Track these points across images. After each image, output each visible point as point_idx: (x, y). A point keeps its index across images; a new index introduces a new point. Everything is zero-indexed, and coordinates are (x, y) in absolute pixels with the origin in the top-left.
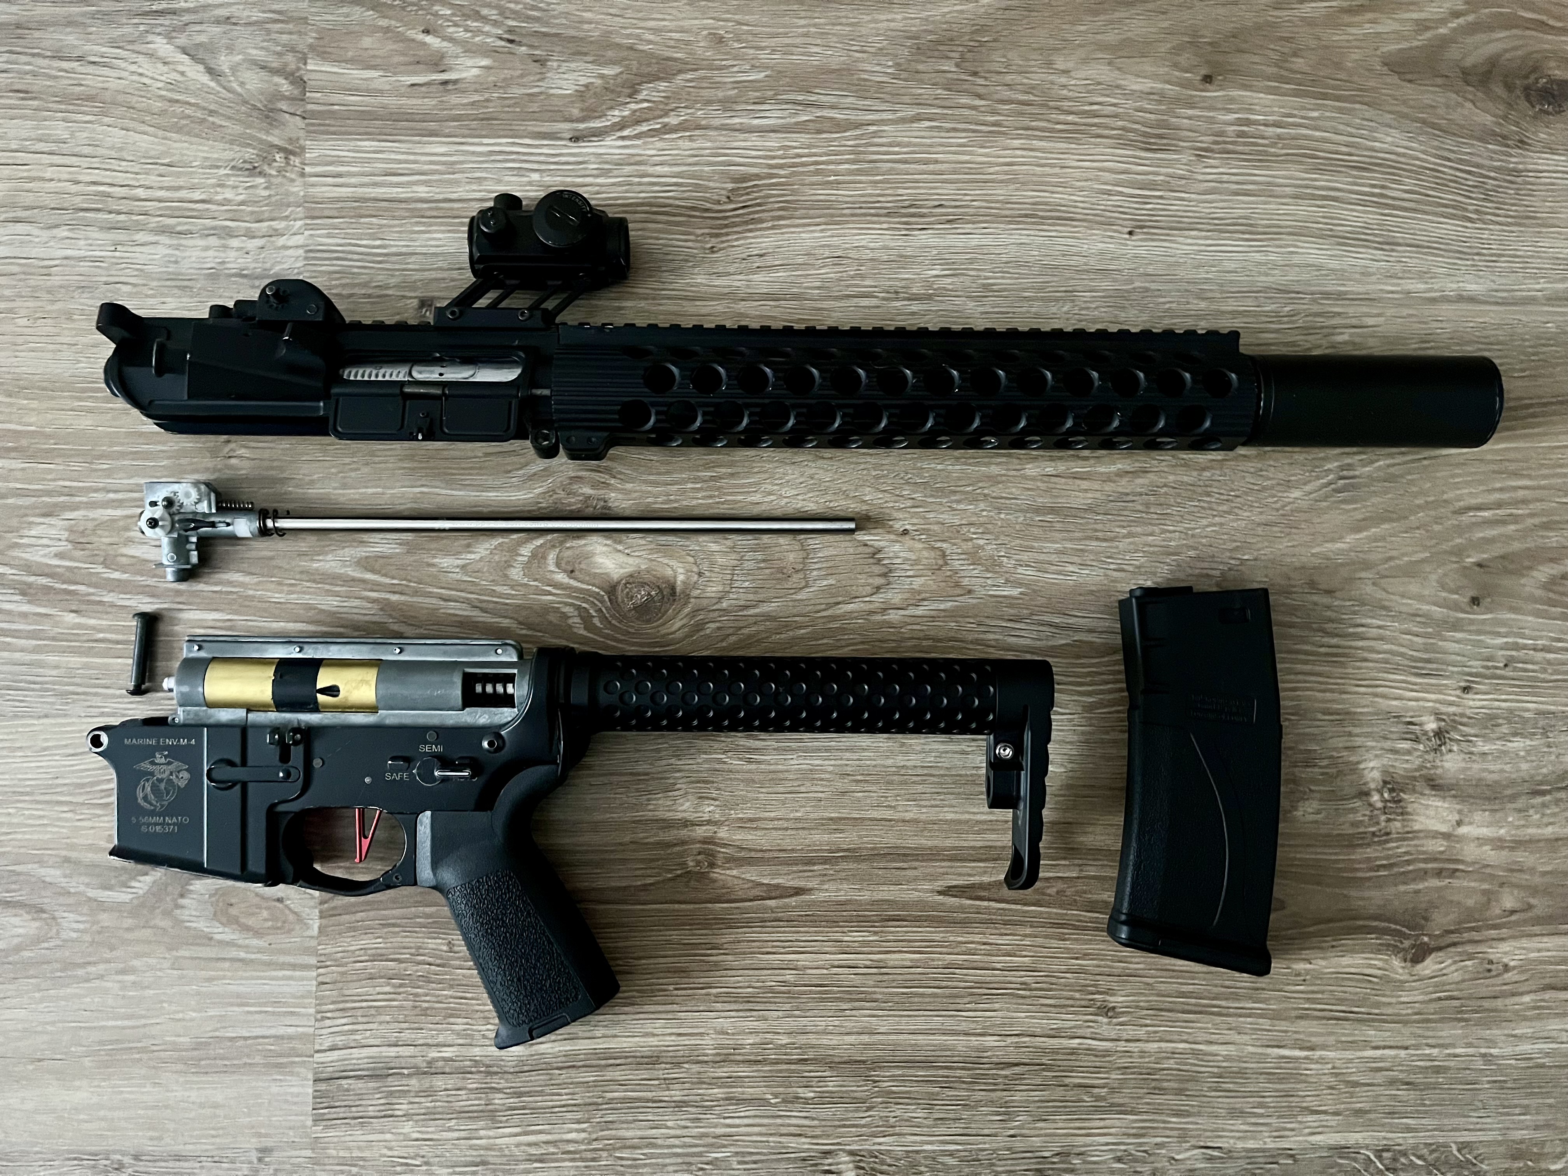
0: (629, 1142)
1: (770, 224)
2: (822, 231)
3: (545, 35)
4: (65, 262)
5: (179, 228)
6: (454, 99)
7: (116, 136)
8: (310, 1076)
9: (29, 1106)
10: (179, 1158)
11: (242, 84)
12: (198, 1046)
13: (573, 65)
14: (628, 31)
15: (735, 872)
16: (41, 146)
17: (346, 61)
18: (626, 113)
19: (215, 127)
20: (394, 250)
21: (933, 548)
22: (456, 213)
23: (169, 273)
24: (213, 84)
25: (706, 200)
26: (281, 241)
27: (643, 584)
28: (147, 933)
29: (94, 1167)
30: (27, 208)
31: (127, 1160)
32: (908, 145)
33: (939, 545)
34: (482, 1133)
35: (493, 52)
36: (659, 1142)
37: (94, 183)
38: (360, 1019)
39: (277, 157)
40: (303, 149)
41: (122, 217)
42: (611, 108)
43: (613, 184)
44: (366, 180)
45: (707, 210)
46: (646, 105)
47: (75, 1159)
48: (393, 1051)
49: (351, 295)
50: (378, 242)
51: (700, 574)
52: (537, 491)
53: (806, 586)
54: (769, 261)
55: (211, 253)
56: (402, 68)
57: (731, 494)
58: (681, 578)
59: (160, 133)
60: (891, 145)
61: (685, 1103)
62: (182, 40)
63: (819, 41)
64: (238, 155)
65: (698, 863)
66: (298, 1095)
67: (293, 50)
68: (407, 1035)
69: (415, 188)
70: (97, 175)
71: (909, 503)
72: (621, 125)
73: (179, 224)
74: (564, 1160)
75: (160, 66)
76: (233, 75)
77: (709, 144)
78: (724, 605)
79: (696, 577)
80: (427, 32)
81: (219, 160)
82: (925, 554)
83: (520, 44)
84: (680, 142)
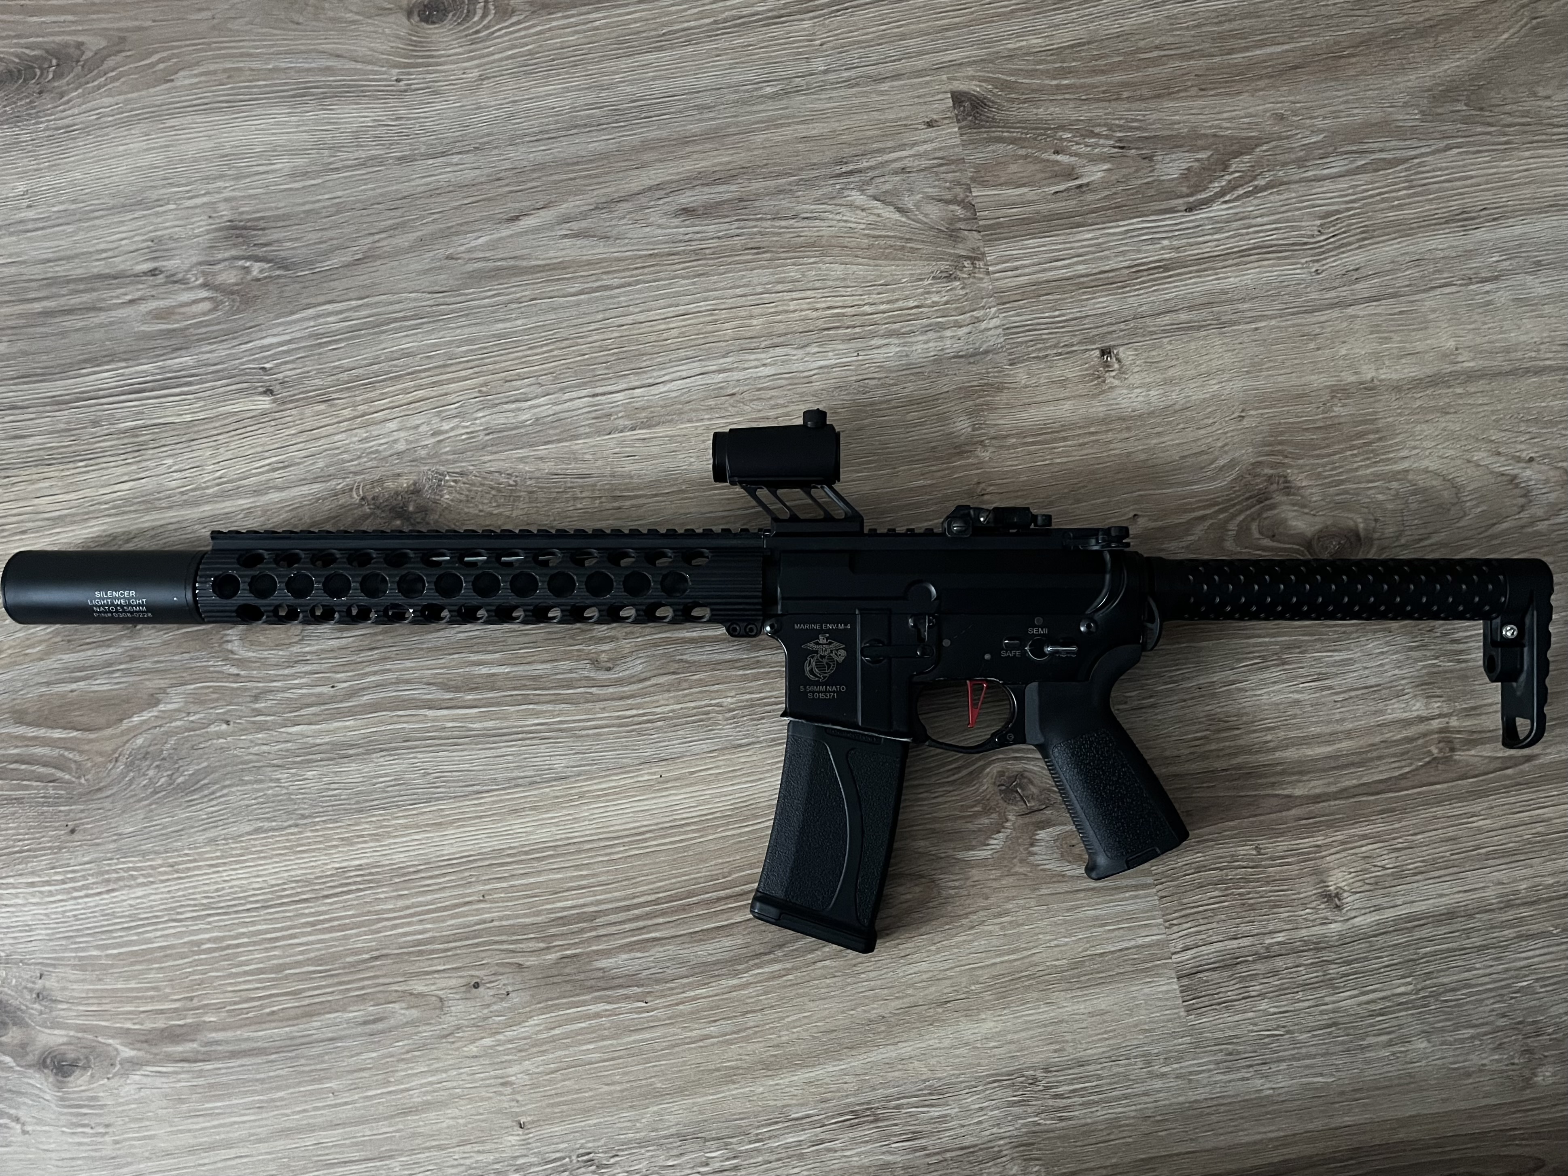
0: (1448, 987)
1: (1357, 245)
2: (1399, 243)
3: (1146, 138)
4: (821, 371)
5: (903, 330)
6: (1089, 197)
7: (838, 270)
8: (1174, 975)
9: (946, 1043)
10: (1081, 1064)
11: (926, 215)
12: (1074, 966)
13: (1174, 156)
14: (1209, 124)
15: (1473, 752)
16: (780, 287)
17: (1000, 185)
18: (1224, 183)
19: (913, 250)
20: (1071, 316)
21: (1557, 468)
22: (1111, 280)
23: (903, 365)
24: (904, 219)
25: (1303, 236)
26: (983, 325)
27: (1333, 536)
28: (1011, 880)
29: (1013, 1085)
30: (780, 336)
31: (1039, 1074)
32: (1447, 168)
33: (1560, 464)
34: (1327, 999)
35: (1109, 158)
36: (1473, 982)
37: (829, 308)
38: (1202, 921)
39: (966, 264)
40: (983, 254)
41: (857, 330)
42: (1211, 182)
43: (1228, 237)
44: (1037, 268)
45: (1306, 244)
46: (1237, 175)
47: (994, 1081)
48: (1234, 944)
49: (1047, 356)
50: (1057, 313)
51: (1376, 520)
52: (1229, 479)
53: (1465, 515)
54: (1364, 272)
55: (931, 344)
56: (1045, 182)
57: (1383, 454)
58: (1361, 526)
59: (871, 262)
60: (1434, 171)
61: (1486, 947)
62: (871, 191)
63: (1357, 105)
64: (936, 268)
65: (1441, 750)
66: (1167, 992)
67: (959, 184)
68: (1244, 928)
69: (1076, 268)
70: (830, 302)
71: (1528, 436)
72: (1222, 193)
73: (903, 327)
74: (1400, 1011)
75: (859, 212)
76: (918, 209)
77: (1293, 195)
78: (1403, 541)
79: (1373, 524)
80: (1057, 152)
81: (921, 274)
82: (1551, 473)
83: (1130, 148)
84: (1272, 198)
